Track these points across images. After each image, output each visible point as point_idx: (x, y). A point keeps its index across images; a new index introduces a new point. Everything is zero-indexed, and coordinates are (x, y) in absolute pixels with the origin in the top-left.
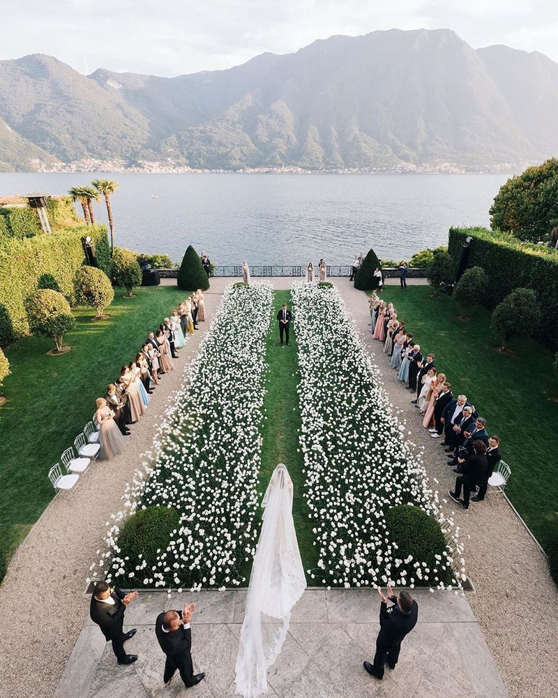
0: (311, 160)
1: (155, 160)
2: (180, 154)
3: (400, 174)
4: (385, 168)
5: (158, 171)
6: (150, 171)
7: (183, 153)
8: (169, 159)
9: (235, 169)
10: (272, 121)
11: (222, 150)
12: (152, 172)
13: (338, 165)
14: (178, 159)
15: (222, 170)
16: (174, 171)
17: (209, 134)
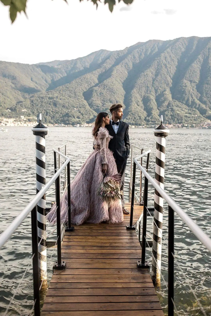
0: (135, 118)
1: (11, 117)
2: (31, 113)
3: (207, 129)
4: (194, 125)
5: (12, 125)
6: (6, 125)
7: (33, 113)
8: (22, 116)
9: (73, 124)
10: (104, 92)
11: (65, 110)
12: (7, 125)
13: (157, 122)
14: (29, 116)
15: (63, 125)
16: (25, 125)
17: (55, 99)
